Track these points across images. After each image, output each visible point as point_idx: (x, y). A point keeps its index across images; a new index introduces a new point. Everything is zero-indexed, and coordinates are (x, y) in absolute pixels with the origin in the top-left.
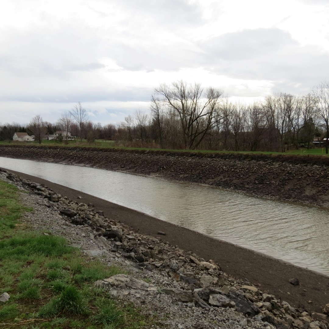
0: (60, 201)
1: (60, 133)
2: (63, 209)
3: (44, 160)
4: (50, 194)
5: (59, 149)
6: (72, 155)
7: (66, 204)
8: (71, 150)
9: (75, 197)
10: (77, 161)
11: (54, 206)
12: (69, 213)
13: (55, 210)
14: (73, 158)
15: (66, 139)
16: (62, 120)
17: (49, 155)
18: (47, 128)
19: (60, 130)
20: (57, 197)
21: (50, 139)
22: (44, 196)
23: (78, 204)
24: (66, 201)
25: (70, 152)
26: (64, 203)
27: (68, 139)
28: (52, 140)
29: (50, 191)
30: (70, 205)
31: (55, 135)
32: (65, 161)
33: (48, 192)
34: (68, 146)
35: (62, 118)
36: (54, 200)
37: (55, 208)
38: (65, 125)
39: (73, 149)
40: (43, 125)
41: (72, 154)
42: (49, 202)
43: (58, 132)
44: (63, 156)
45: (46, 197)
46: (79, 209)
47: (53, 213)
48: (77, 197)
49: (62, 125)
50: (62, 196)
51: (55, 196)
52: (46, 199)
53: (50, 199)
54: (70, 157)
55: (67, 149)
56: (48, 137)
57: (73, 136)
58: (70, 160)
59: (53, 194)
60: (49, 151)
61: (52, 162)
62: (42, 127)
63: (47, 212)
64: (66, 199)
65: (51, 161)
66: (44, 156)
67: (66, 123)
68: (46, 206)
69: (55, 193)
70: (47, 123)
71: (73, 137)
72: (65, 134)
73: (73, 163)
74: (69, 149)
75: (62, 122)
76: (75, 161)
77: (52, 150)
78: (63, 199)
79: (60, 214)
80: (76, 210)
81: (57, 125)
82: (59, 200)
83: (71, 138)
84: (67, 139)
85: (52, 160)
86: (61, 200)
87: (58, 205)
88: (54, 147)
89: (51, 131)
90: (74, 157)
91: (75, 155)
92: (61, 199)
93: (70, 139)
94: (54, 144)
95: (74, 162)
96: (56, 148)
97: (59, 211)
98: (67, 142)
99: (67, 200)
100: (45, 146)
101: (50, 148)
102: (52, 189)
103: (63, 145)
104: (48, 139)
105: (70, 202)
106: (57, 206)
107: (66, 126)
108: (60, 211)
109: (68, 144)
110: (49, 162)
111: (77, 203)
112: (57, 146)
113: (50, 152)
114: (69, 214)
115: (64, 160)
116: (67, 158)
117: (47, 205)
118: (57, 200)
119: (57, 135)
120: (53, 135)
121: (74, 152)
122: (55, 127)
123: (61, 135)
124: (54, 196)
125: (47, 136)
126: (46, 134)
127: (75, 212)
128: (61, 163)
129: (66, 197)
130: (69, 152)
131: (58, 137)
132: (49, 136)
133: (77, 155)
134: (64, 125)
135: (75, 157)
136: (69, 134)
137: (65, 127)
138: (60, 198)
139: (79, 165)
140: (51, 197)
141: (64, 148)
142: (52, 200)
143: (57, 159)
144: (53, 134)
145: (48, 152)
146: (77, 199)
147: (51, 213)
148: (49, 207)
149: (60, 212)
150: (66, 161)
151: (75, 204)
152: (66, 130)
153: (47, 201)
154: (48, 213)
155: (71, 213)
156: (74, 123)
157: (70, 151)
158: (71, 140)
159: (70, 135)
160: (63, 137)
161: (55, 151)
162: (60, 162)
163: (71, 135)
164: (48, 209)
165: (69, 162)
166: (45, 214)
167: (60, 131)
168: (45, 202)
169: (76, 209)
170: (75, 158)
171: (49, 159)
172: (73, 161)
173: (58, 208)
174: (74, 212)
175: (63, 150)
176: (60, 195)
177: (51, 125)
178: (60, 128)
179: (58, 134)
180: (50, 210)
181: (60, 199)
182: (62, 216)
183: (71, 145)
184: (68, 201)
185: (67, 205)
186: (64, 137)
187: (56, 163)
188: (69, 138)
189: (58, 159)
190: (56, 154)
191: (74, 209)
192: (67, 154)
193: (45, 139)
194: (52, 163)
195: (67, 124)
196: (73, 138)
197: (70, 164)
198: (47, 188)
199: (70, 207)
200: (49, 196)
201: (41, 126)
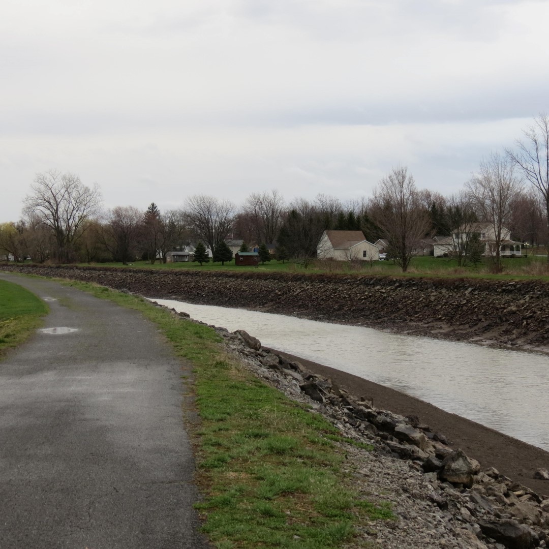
0: (475, 486)
1: (473, 230)
2: (493, 518)
3: (417, 327)
4: (440, 456)
5: (470, 289)
6: (514, 313)
7: (495, 495)
8: (510, 292)
9: (525, 471)
10: (532, 335)
11: (459, 505)
12: (513, 535)
13: (464, 521)
14: (517, 325)
15: (495, 254)
16: (481, 183)
17: (435, 312)
18: (426, 212)
19: (472, 218)
20: (465, 469)
21: (439, 251)
22: (421, 463)
23: (540, 502)
24: (498, 485)
25: (508, 303)
26: (490, 491)
27: (501, 254)
28: (445, 255)
29: (439, 446)
30: (512, 505)
31: (457, 237)
32: (488, 335)
33: (434, 447)
34: (501, 277)
35: (480, 177)
36: (456, 480)
37: (464, 511)
38: (494, 201)
39: (519, 290)
40: (415, 202)
41: (514, 309)
42: (442, 489)
43: (468, 229)
44: (485, 314)
45: (428, 467)
46: (542, 521)
47: (458, 530)
48: (533, 473)
49: (479, 202)
50: (484, 467)
51: (459, 464)
52: (432, 475)
53: (443, 474)
54: (507, 320)
55: (499, 290)
56: (432, 246)
57: (519, 240)
58: (506, 332)
59: (454, 459)
60: (433, 295)
61: (446, 336)
62: (412, 211)
63: (436, 527)
64: (495, 477)
65: (442, 331)
66: (417, 313)
67: (495, 193)
68: (433, 501)
69: (460, 455)
70: (428, 196)
71: (520, 244)
72: (490, 233)
73: (519, 342)
74: (504, 290)
75: (482, 189)
76: (525, 334)
77: (444, 291)
78: (487, 479)
79: (479, 537)
80: (534, 524)
81: (464, 200)
82: (471, 480)
83: (512, 249)
84: (498, 253)
85: (446, 329)
86: (478, 482)
87: (473, 500)
88: (454, 282)
89: (442, 225)
90: (523, 319)
91: (528, 314)
92: (479, 477)
93: (508, 253)
94: (451, 269)
95: (523, 339)
96: (457, 285)
97: (477, 526)
98: (497, 264)
99: (499, 482)
100: (421, 278)
101: (439, 284)
102: (443, 437)
103: (483, 274)
104: (432, 253)
105: (510, 492)
106: (469, 505)
107: (495, 206)
108: (481, 522)
109: (499, 270)
110: (435, 336)
111: (534, 498)
112: (462, 280)
113: (438, 299)
114: (510, 537)
115: (487, 329)
116: (497, 324)
117: (436, 497)
118: (464, 479)
119: (464, 236)
120: (449, 240)
121: (522, 301)
122: (457, 208)
123: (475, 237)
124: (454, 465)
125: (428, 241)
126: (427, 235)
127: (533, 533)
128: (476, 342)
129: (496, 471)
130: (503, 302)
131: (464, 247)
132: (435, 241)
133: (535, 312)
134: (488, 202)
135: (527, 319)
136: (506, 235)
137: (489, 210)
138: (476, 473)
139: (541, 349)
140: (443, 467)
141: (488, 287)
142: (451, 480)
143: (461, 327)
144: (449, 235)
145: (432, 298)
146: (535, 478)
147: (451, 530)
148: (443, 506)
149: (481, 527)
150: (494, 333)
151: (530, 499)
152: (496, 218)
153: (436, 486)
154: (442, 529)
155: (520, 537)
156: (525, 192)
157: (508, 297)
158: (513, 256)
159: (508, 238)
160: (484, 246)
161: (457, 298)
162: (472, 336)
163: (513, 237)
164: (439, 515)
165: (503, 339)
166: (433, 531)
167: (475, 225)
168: (430, 486)
169: (532, 518)
170: (527, 324)
171: (434, 324)
172: (520, 334)
173: (473, 512)
174: (529, 533)
175: (484, 294)
176: (475, 464)
177: (441, 201)
178: (473, 214)
179: (468, 234)
180: (446, 519)
181: (475, 477)
182: (488, 542)
183: (514, 275)
184: (503, 487)
185: (499, 500)
186: (487, 247)
187: (458, 340)
188: (504, 249)
189: (467, 326)
190: (458, 306)
191: (525, 519)
192: (497, 309)
193: (421, 254)
194: (445, 339)
195: (497, 199)
196: (518, 247)
197: (510, 346)
198: (426, 430)
199: (511, 510)
200: (436, 462)
201: (409, 207)
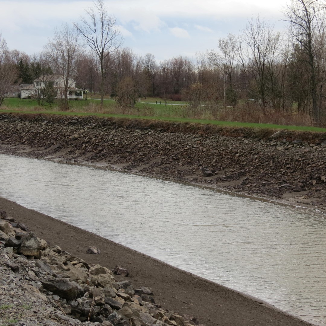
0: (43, 258)
1: (48, 80)
2: (51, 277)
3: (7, 148)
4: (18, 237)
5: (46, 122)
6: (77, 139)
7: (57, 264)
8: (74, 124)
9: (81, 248)
10: (89, 155)
11: (27, 269)
12: (66, 289)
13: (31, 280)
14: (78, 147)
15: (64, 97)
16: (54, 46)
17: (21, 138)
18: (16, 66)
19: (48, 71)
20: (36, 246)
21: (24, 95)
22: (4, 242)
23: (88, 268)
24: (60, 257)
25: (72, 132)
26: (53, 261)
27: (68, 97)
28: (29, 97)
29: (19, 231)
30: (68, 270)
31: (38, 85)
32: (58, 154)
33: (15, 231)
34: (68, 113)
35: (54, 42)
36: (29, 253)
37: (31, 273)
38: (64, 60)
39: (80, 123)
40: (7, 58)
41: (76, 136)
42: (15, 258)
43: (45, 79)
44: (56, 139)
45: (9, 244)
46: (89, 280)
47: (25, 286)
48: (86, 249)
49: (54, 60)
50: (50, 245)
51: (31, 243)
52: (10, 249)
53: (18, 249)
54: (71, 144)
55: (66, 123)
56: (19, 90)
57: (81, 88)
58: (71, 152)
59: (27, 239)
60: (19, 125)
61: (28, 155)
62: (5, 65)
63: (9, 284)
64: (59, 252)
65: (25, 151)
66: (7, 138)
67: (65, 54)
68: (8, 266)
69: (32, 236)
70: (17, 54)
71: (82, 91)
72: (60, 82)
73: (80, 159)
74: (70, 123)
75: (56, 51)
76: (84, 153)
77: (27, 123)
78: (52, 253)
79: (40, 290)
80: (83, 283)
81: (43, 58)
82: (40, 253)
83: (76, 94)
84: (66, 97)
85: (28, 149)
86: (45, 255)
87: (37, 265)
88: (34, 116)
89: (27, 76)
90: (83, 143)
91: (86, 140)
92: (47, 251)
93: (73, 97)
94: (32, 107)
95: (82, 157)
96: (37, 119)
97: (39, 283)
98: (65, 105)
99: (61, 255)
100: (11, 113)
101: (23, 118)
102: (24, 225)
103: (55, 111)
104: (19, 96)
105: (68, 262)
106: (34, 269)
107: (65, 63)
108: (43, 281)
109: (67, 109)
110: (20, 155)
111: (85, 265)
112: (40, 115)
113: (22, 129)
114: (63, 290)
115: (57, 150)
116: (64, 147)
117: (10, 264)
118: (35, 253)
119: (42, 84)
120: (31, 86)
121: (82, 131)
122: (38, 64)
123: (51, 84)
124: (28, 243)
125: (16, 87)
126: (15, 82)
127: (79, 287)
128: (49, 159)
129: (59, 248)
130: (69, 131)
131: (43, 92)
132: (21, 87)
133: (91, 139)
134: (60, 60)
135: (86, 143)
136: (72, 84)
137: (61, 66)
138: (44, 249)
139: (94, 164)
140: (20, 244)
141: (59, 120)
142: (25, 254)
143: (39, 149)
144: (32, 83)
145: (19, 128)
146: (87, 253)
147: (20, 286)
148: (15, 270)
149: (43, 283)
150: (62, 153)
151: (82, 266)
152: (65, 72)
153: (11, 256)
154: (13, 285)
155: (70, 290)
156: (85, 54)
157: (72, 128)
158: (77, 99)
159: (73, 86)
160: (56, 92)
161: (36, 128)
162: (46, 155)
163: (77, 86)
164: (12, 275)
165: (69, 157)
166: (6, 286)
167: (50, 76)
168: (6, 256)
169: (82, 279)
170: (86, 147)
171: (20, 146)
172: (80, 154)
173: (37, 274)
174: (77, 287)
175: (56, 125)
176: (43, 242)
177: (27, 58)
178: (49, 68)
179: (45, 84)
180: (18, 279)
181: (43, 252)
182: (48, 294)
183: (77, 112)
184: (63, 258)
185: (60, 267)
186: (59, 92)
187: (37, 158)
188: (71, 93)
189: (43, 148)
190: (37, 134)
191: (77, 279)
192: (65, 136)
193: (11, 95)
194: (27, 157)
195: (67, 58)
196: (80, 92)
197: (73, 162)
198: (12, 221)
199: (67, 274)
200: (15, 242)
201: (3, 62)
